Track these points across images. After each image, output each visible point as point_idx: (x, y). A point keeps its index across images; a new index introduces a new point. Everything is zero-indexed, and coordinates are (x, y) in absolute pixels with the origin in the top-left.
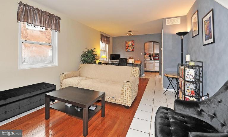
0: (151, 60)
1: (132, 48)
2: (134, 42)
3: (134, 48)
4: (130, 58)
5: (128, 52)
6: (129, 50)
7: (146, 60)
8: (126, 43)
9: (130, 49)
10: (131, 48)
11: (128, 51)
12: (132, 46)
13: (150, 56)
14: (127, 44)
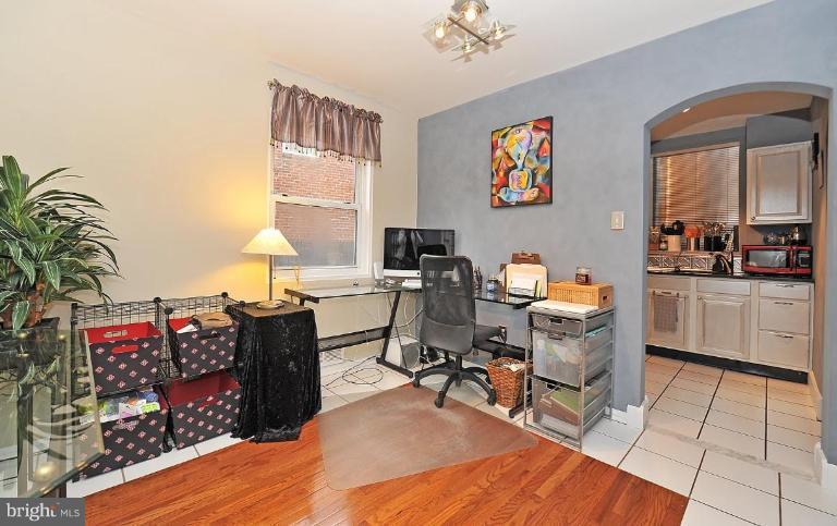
0: (721, 270)
1: (539, 179)
2: (550, 132)
3: (549, 175)
4: (517, 259)
5: (505, 212)
6: (514, 198)
7: (677, 272)
8: (494, 147)
9: (520, 188)
10: (525, 175)
11: (504, 205)
12: (536, 163)
13: (714, 244)
14: (499, 153)
